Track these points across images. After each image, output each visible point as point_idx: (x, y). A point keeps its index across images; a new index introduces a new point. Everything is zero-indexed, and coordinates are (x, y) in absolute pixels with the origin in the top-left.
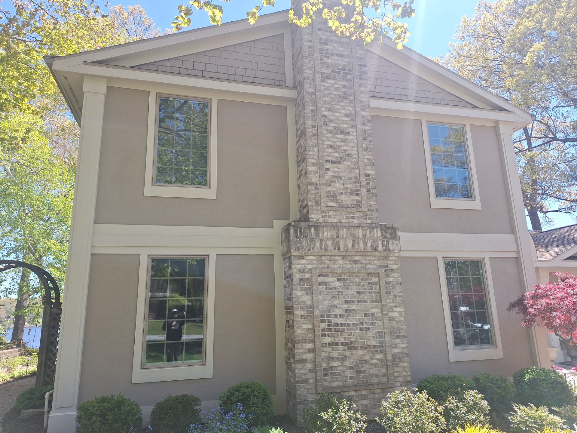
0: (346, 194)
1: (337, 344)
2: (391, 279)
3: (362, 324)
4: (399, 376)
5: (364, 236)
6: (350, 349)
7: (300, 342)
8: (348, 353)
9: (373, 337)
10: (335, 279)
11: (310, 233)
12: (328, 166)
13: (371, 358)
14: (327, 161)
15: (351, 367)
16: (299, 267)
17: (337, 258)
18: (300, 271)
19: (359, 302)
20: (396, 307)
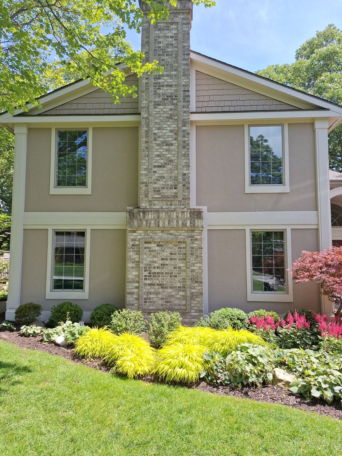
0: (167, 188)
1: (154, 285)
2: (195, 245)
3: (172, 273)
4: (195, 307)
5: (177, 217)
6: (162, 288)
7: (130, 282)
8: (161, 290)
9: (179, 282)
10: (156, 245)
11: (140, 216)
12: (155, 169)
13: (176, 294)
14: (155, 166)
15: (162, 299)
16: (132, 237)
18: (132, 240)
19: (171, 259)
20: (197, 263)
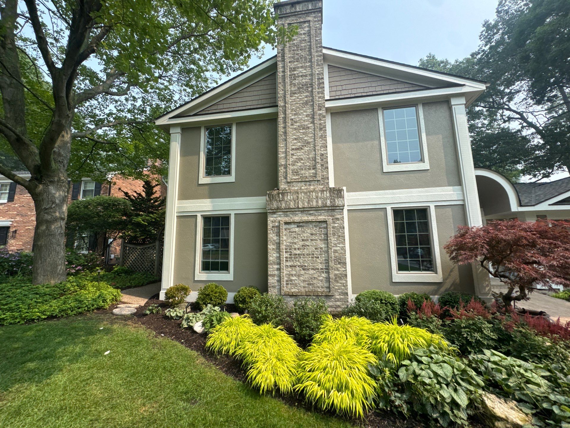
1: (295, 266)
2: (336, 225)
3: (313, 254)
6: (303, 269)
8: (303, 272)
12: (294, 152)
14: (293, 149)
16: (272, 219)
17: (297, 212)
18: (272, 222)
20: (339, 243)
